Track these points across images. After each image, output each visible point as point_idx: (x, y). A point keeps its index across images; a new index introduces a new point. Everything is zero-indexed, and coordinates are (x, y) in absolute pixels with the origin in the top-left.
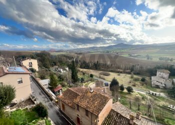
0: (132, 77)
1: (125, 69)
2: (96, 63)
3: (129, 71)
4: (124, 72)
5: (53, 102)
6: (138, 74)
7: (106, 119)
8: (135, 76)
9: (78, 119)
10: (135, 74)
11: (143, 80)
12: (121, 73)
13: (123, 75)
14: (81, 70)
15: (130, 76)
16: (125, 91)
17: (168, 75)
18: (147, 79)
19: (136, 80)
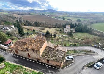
0: (56, 30)
1: (53, 25)
2: (36, 22)
3: (55, 26)
4: (53, 27)
5: (7, 51)
6: (59, 28)
7: (44, 51)
8: (58, 29)
9: (29, 56)
10: (57, 28)
11: (61, 30)
12: (51, 27)
13: (52, 29)
14: (26, 27)
15: (55, 29)
16: (53, 36)
18: (62, 29)
19: (58, 31)
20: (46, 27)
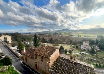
0: (71, 46)
1: (67, 42)
2: (51, 39)
3: (69, 43)
4: (67, 44)
6: (74, 44)
9: (36, 65)
11: (77, 47)
12: (65, 44)
14: (42, 43)
16: (68, 53)
17: (89, 43)
19: (73, 47)
20: (60, 44)
